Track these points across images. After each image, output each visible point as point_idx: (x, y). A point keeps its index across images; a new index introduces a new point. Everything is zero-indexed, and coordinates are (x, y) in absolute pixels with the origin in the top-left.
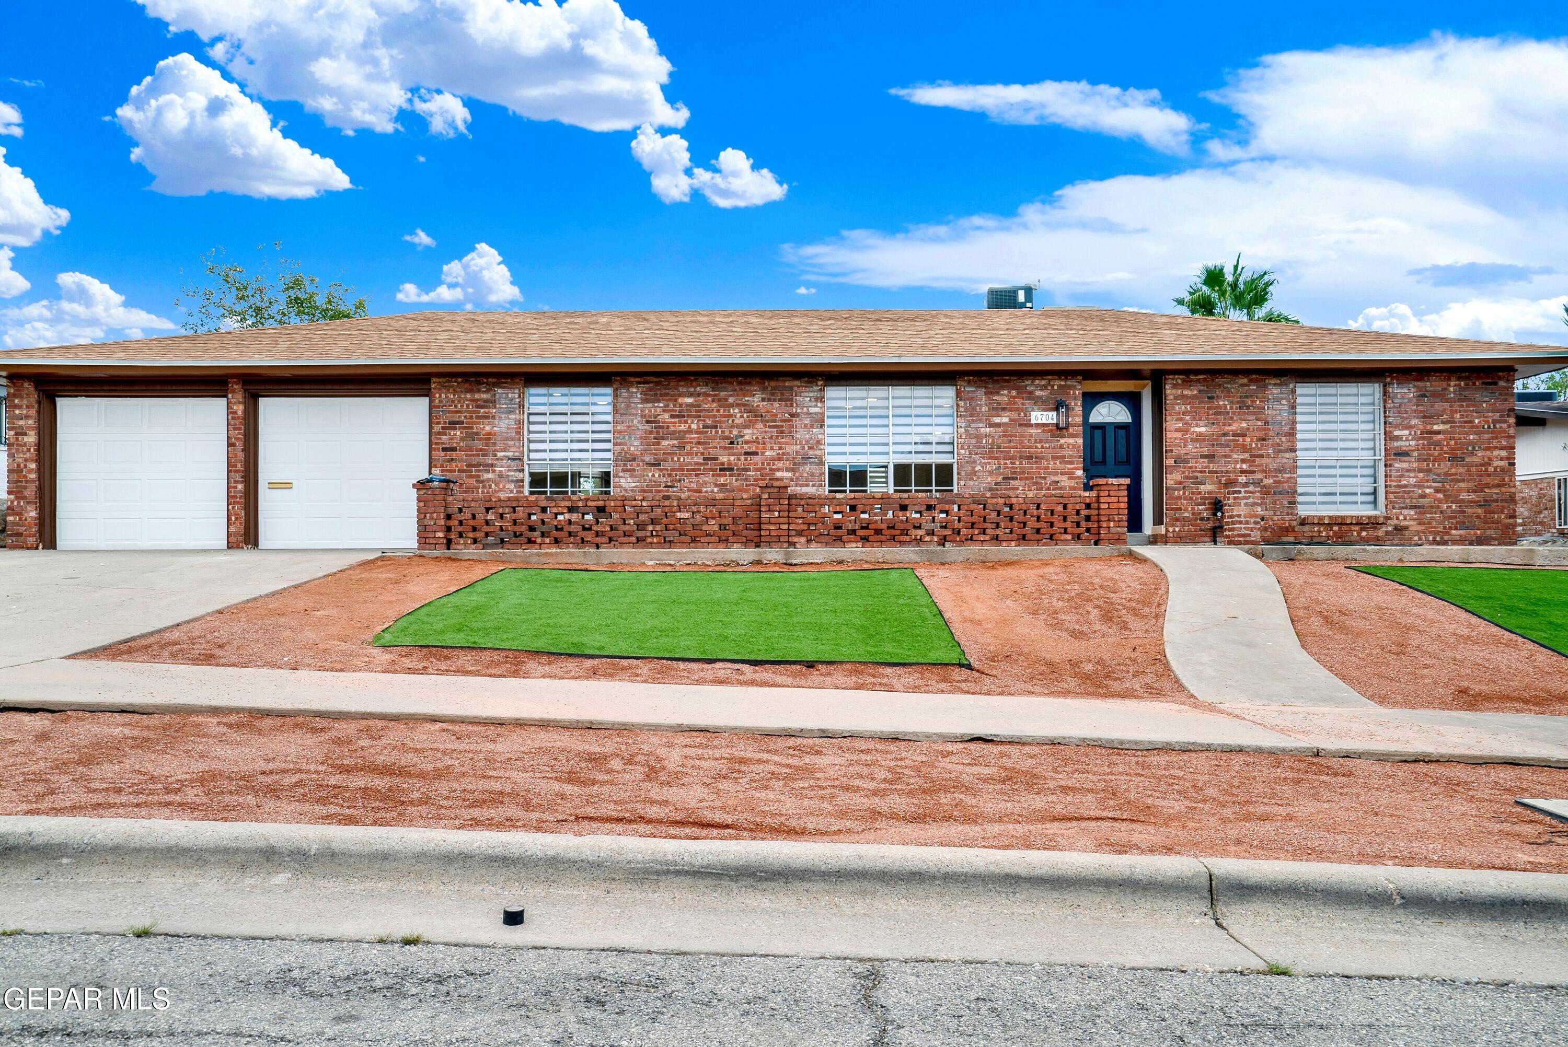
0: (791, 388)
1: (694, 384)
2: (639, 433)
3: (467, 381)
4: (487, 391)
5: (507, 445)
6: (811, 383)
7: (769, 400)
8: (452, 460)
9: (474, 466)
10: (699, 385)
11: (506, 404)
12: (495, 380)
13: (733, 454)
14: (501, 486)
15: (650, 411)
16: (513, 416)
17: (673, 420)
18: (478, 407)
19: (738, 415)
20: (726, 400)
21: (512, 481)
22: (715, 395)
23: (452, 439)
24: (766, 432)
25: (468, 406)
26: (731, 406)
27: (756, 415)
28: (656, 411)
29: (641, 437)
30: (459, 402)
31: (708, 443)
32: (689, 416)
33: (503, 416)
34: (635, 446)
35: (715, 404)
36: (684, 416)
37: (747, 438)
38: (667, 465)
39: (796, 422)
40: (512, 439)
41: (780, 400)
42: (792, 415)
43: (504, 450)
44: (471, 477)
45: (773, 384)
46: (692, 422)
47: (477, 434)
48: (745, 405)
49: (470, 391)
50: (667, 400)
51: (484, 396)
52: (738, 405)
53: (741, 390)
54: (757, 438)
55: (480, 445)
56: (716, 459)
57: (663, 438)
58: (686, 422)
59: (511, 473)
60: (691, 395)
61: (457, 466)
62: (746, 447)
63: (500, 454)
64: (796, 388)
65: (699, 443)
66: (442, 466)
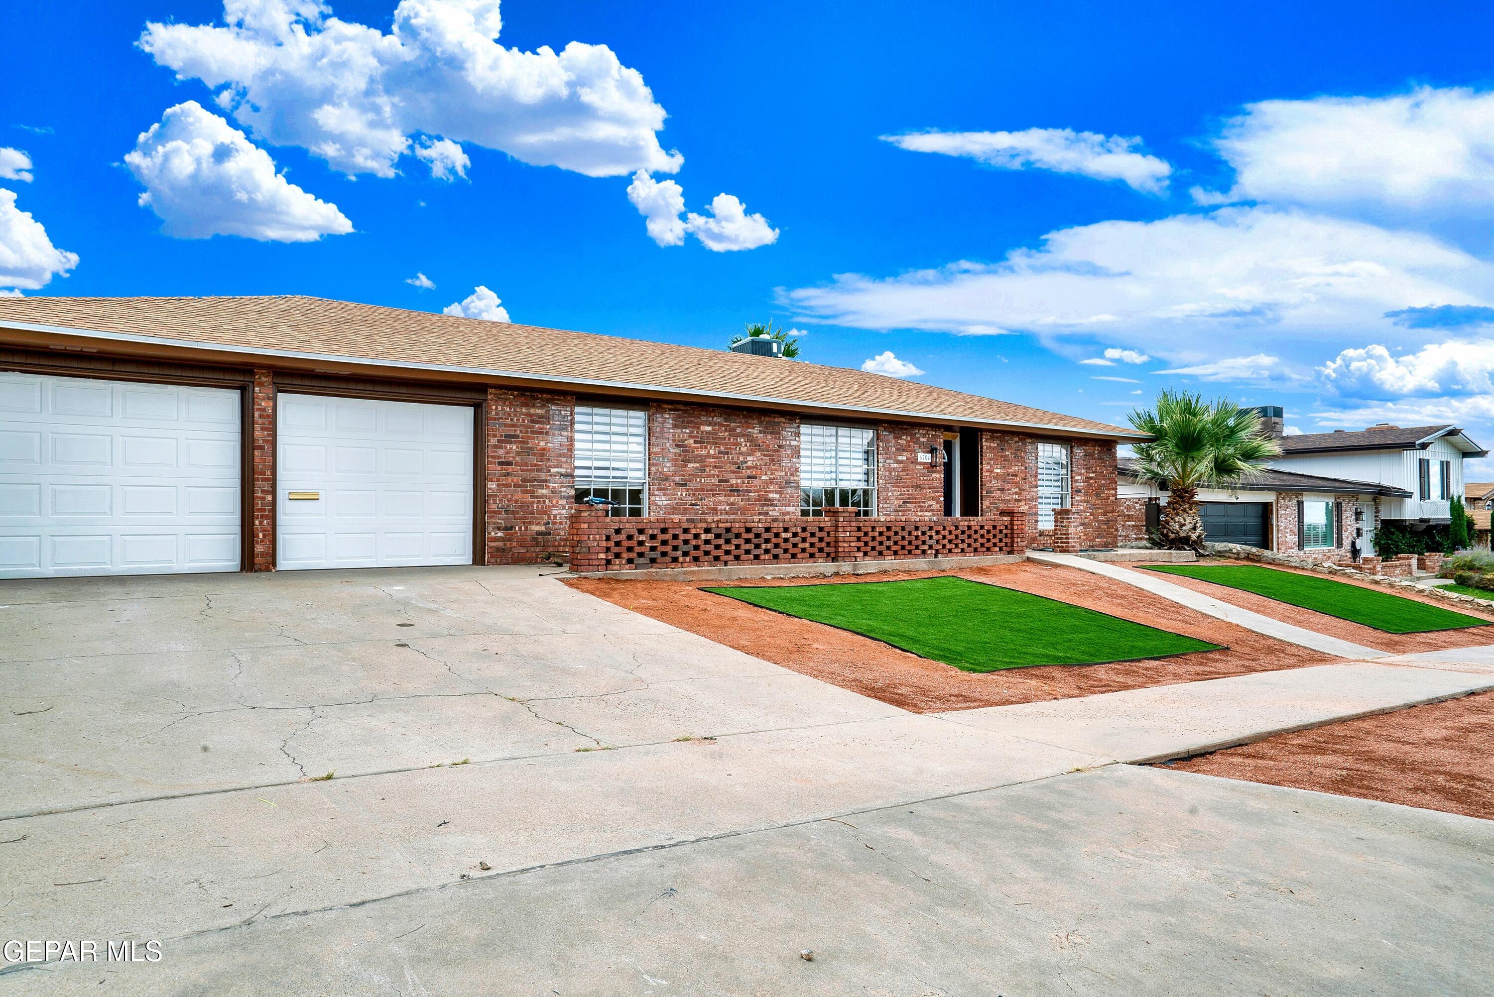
0: (779, 423)
1: (712, 414)
2: (671, 456)
3: (522, 395)
4: (542, 407)
5: (560, 461)
6: (791, 420)
7: (765, 433)
8: (508, 474)
9: (529, 481)
10: (715, 416)
11: (558, 420)
12: (549, 396)
13: (740, 478)
14: (554, 502)
15: (679, 436)
16: (566, 434)
17: (696, 445)
18: (533, 421)
19: (743, 444)
20: (734, 430)
21: (564, 497)
22: (727, 425)
23: (508, 453)
24: (762, 459)
25: (523, 420)
26: (738, 435)
27: (756, 446)
28: (683, 436)
29: (672, 459)
30: (515, 416)
31: (721, 467)
32: (708, 443)
33: (556, 432)
34: (667, 467)
35: (727, 434)
36: (704, 442)
37: (749, 464)
38: (691, 485)
39: (783, 452)
40: (564, 455)
41: (771, 433)
42: (780, 446)
43: (556, 466)
44: (527, 492)
45: (767, 419)
46: (711, 448)
47: (531, 449)
48: (748, 436)
49: (526, 405)
50: (692, 427)
51: (539, 411)
52: (743, 436)
53: (746, 422)
54: (756, 464)
55: (534, 460)
56: (728, 481)
57: (689, 462)
58: (706, 447)
59: (563, 489)
60: (709, 424)
61: (512, 481)
62: (749, 472)
63: (554, 470)
64: (782, 424)
65: (715, 467)
66: (498, 480)
